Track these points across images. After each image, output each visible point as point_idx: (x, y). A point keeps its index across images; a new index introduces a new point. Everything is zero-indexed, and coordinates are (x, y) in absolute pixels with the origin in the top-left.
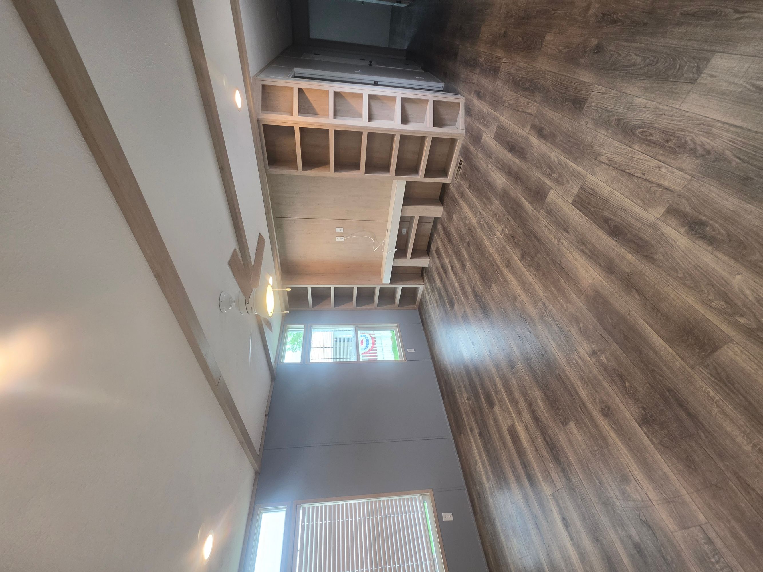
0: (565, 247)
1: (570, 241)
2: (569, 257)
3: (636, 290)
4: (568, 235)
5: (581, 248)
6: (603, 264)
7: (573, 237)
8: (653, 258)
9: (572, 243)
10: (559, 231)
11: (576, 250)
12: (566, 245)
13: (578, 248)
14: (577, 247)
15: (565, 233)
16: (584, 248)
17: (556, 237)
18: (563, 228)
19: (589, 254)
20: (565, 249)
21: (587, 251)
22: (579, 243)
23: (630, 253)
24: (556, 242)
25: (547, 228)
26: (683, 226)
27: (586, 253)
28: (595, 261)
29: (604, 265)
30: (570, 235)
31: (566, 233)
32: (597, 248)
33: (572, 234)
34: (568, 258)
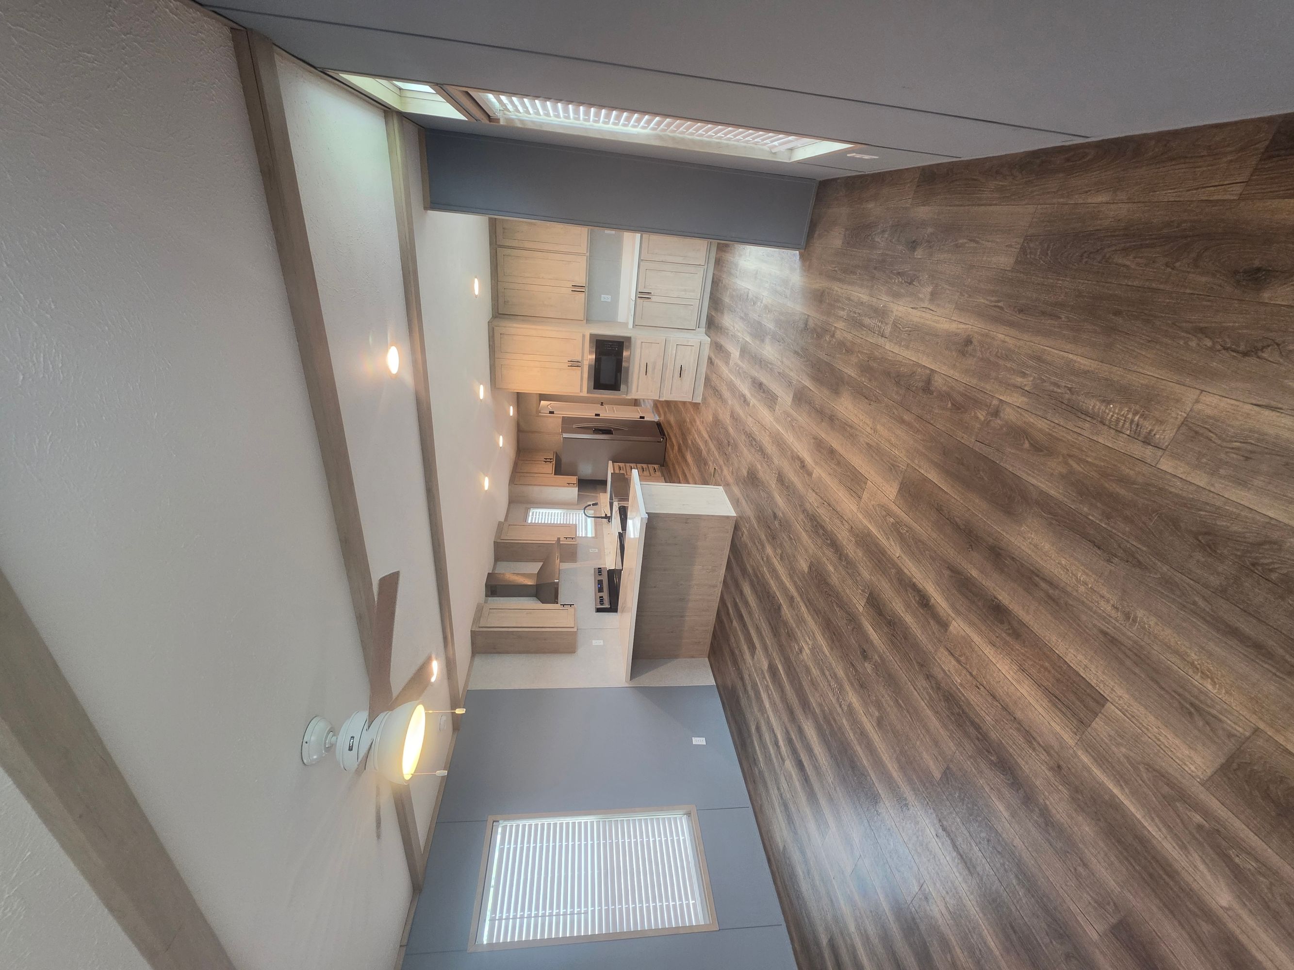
0: (1102, 597)
1: (1090, 609)
2: (1087, 575)
3: (960, 528)
4: (1102, 627)
5: (1057, 592)
6: (1008, 562)
7: (1084, 618)
8: (952, 571)
9: (1083, 603)
10: (1135, 642)
11: (1069, 589)
12: (1102, 603)
13: (1064, 591)
14: (1069, 594)
15: (1111, 631)
16: (1051, 591)
17: (1144, 628)
18: (1123, 648)
19: (1037, 579)
20: (1104, 592)
21: (1043, 585)
22: (1066, 604)
23: (974, 578)
24: (1140, 613)
25: (1192, 664)
26: (933, 605)
27: (1044, 579)
28: (1022, 565)
29: (1006, 559)
30: (1095, 625)
31: (1108, 631)
32: (1025, 589)
33: (1090, 626)
34: (1087, 571)
